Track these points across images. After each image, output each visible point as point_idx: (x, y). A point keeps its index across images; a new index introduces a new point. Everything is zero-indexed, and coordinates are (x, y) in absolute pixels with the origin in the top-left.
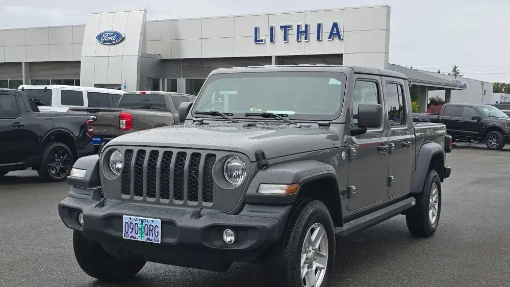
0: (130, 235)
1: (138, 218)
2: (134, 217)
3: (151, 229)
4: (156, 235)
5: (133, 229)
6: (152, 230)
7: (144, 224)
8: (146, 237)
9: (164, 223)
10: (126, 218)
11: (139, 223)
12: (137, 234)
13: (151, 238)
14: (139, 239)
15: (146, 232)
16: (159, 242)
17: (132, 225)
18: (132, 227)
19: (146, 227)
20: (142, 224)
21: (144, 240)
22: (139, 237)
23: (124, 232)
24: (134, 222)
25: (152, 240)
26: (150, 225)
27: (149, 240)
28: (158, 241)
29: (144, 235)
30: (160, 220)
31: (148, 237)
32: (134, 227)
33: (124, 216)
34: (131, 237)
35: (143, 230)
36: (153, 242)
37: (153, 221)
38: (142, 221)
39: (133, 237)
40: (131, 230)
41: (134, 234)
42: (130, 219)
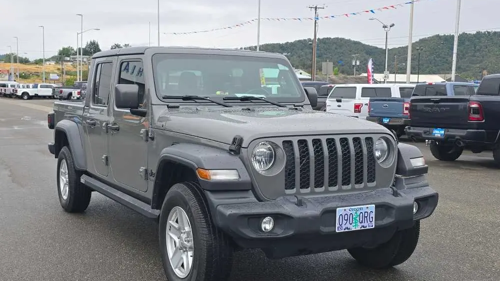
0: (344, 227)
1: (352, 207)
2: (349, 208)
3: (365, 217)
4: (371, 220)
6: (367, 217)
7: (358, 213)
8: (360, 225)
9: (376, 207)
10: (340, 211)
11: (353, 212)
12: (351, 224)
13: (365, 224)
14: (353, 229)
15: (361, 220)
16: (374, 227)
17: (346, 216)
18: (346, 219)
19: (361, 214)
20: (356, 213)
21: (358, 228)
22: (354, 226)
23: (337, 225)
24: (349, 213)
26: (365, 212)
27: (363, 227)
28: (372, 226)
29: (359, 224)
30: (374, 205)
31: (363, 224)
32: (347, 218)
33: (338, 209)
34: (345, 229)
35: (358, 218)
36: (367, 228)
37: (367, 208)
38: (357, 210)
39: (347, 228)
40: (344, 222)
41: (348, 225)
42: (345, 210)
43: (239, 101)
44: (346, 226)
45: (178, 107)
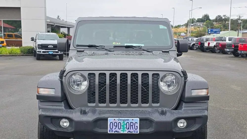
0: (114, 130)
1: (120, 118)
2: (118, 118)
3: (131, 125)
4: (136, 128)
5: (116, 126)
6: (132, 126)
7: (125, 122)
8: (128, 130)
9: (141, 120)
10: (110, 120)
11: (122, 122)
13: (132, 130)
14: (122, 132)
15: (128, 127)
16: (138, 133)
17: (115, 124)
19: (128, 124)
20: (124, 122)
21: (126, 132)
22: (122, 131)
23: (109, 129)
24: (118, 122)
25: (132, 132)
26: (131, 122)
27: (130, 132)
28: (137, 132)
29: (126, 129)
30: (139, 119)
31: (129, 130)
33: (109, 119)
34: (115, 132)
35: (125, 126)
36: (133, 133)
37: (133, 120)
38: (124, 121)
39: (117, 132)
40: (115, 127)
41: (117, 129)
42: (114, 119)
43: (124, 48)
44: (116, 130)
45: (83, 51)
